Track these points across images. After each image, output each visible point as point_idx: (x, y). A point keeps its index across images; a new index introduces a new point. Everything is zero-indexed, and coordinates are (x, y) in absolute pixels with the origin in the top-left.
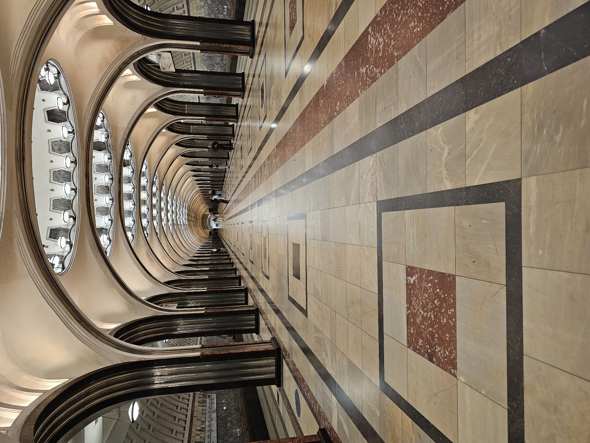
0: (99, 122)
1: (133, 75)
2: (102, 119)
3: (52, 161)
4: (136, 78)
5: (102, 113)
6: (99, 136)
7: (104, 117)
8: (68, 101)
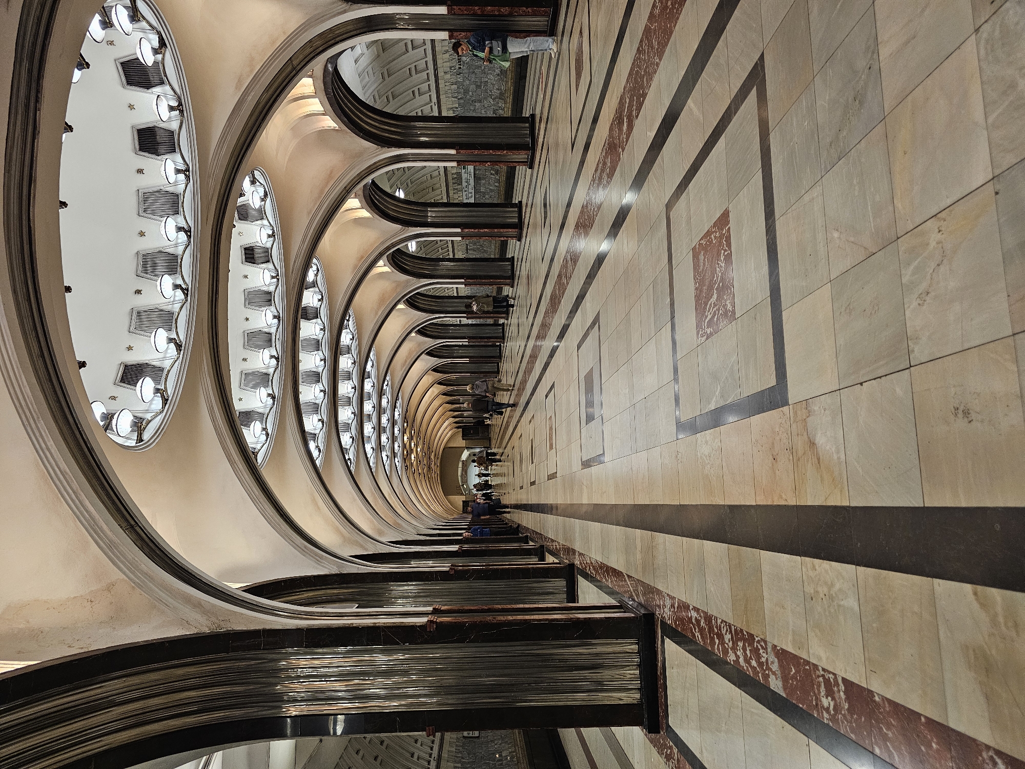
0: (311, 277)
1: (362, 208)
2: (315, 272)
3: (247, 319)
4: (365, 213)
5: (316, 264)
6: (310, 299)
7: (318, 270)
8: (273, 232)
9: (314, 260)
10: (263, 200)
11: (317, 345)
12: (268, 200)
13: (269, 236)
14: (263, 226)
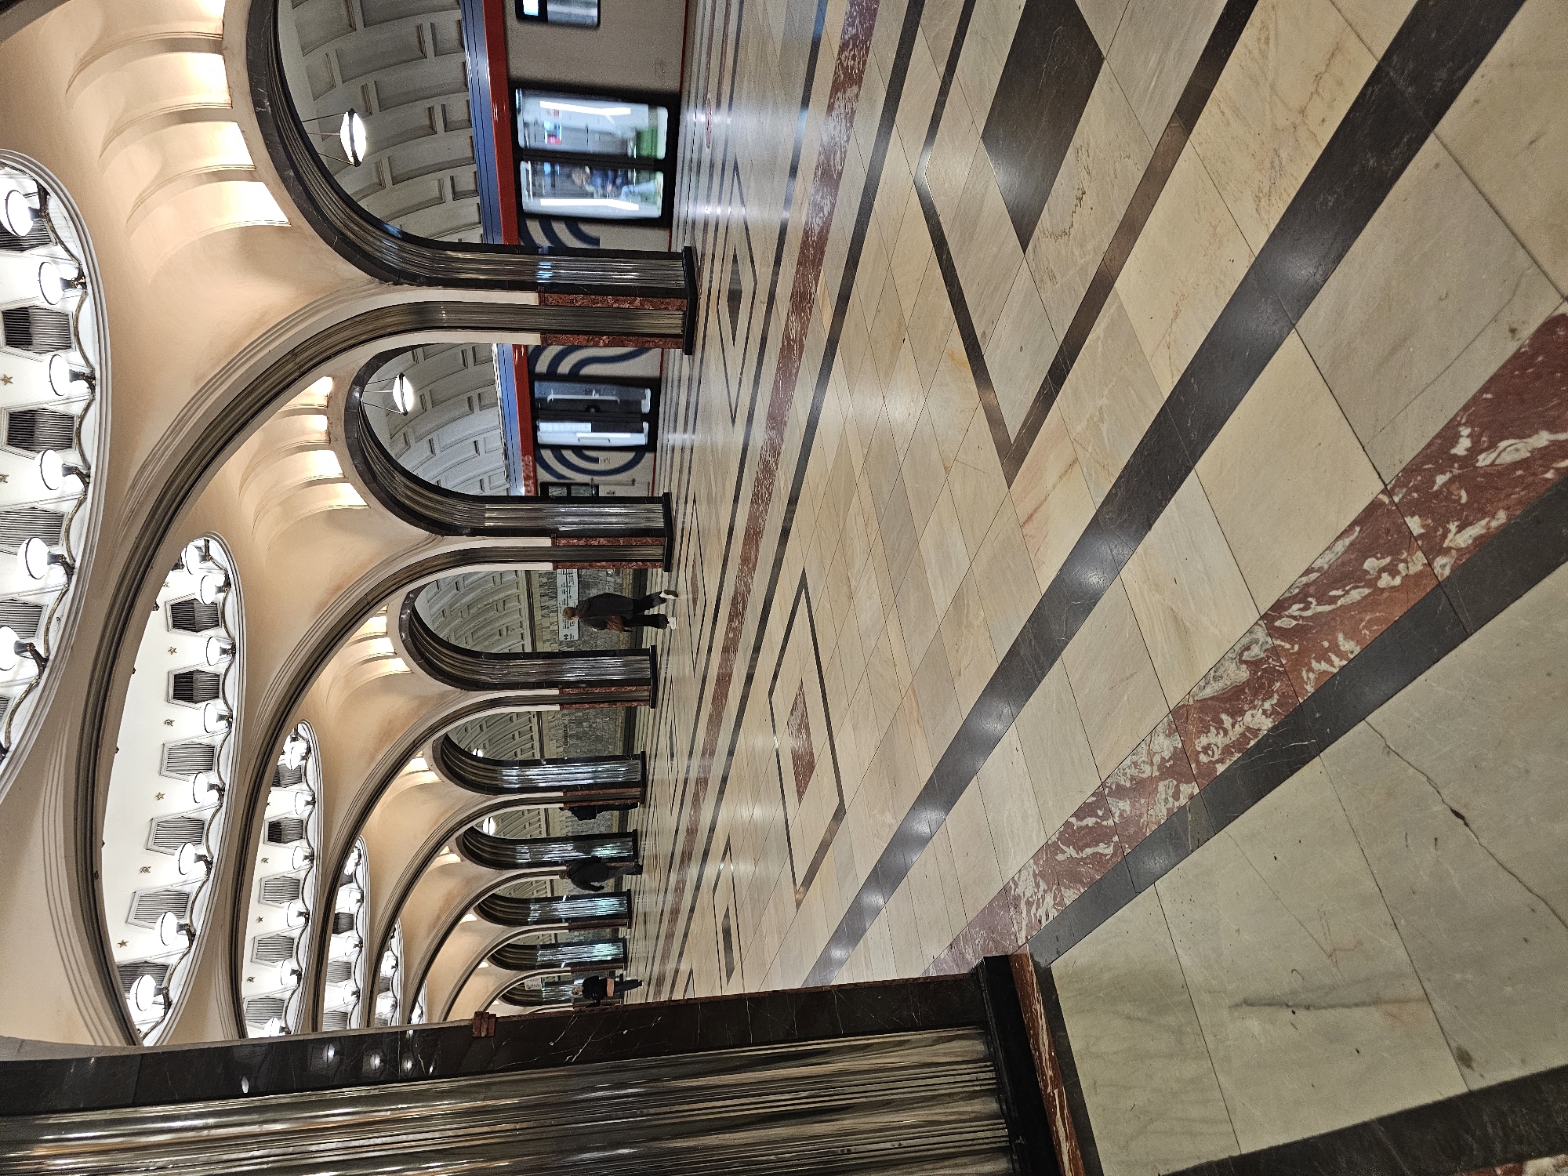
0: (349, 867)
1: (430, 770)
2: (357, 860)
4: (433, 777)
5: (359, 849)
7: (360, 859)
8: (314, 798)
9: (358, 844)
10: (305, 758)
11: (347, 971)
12: (311, 760)
13: (308, 803)
14: (302, 791)
